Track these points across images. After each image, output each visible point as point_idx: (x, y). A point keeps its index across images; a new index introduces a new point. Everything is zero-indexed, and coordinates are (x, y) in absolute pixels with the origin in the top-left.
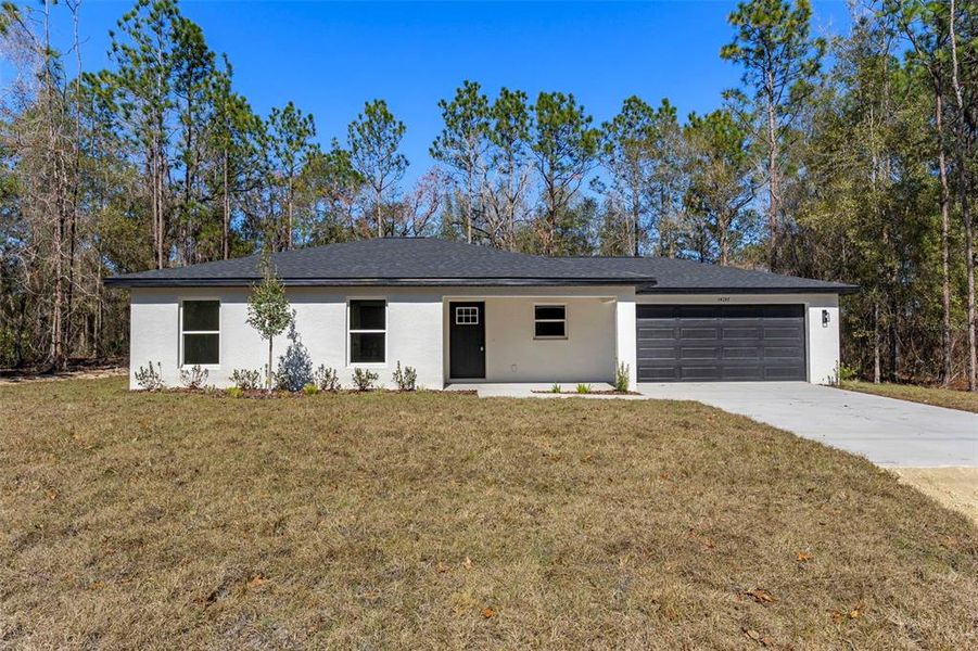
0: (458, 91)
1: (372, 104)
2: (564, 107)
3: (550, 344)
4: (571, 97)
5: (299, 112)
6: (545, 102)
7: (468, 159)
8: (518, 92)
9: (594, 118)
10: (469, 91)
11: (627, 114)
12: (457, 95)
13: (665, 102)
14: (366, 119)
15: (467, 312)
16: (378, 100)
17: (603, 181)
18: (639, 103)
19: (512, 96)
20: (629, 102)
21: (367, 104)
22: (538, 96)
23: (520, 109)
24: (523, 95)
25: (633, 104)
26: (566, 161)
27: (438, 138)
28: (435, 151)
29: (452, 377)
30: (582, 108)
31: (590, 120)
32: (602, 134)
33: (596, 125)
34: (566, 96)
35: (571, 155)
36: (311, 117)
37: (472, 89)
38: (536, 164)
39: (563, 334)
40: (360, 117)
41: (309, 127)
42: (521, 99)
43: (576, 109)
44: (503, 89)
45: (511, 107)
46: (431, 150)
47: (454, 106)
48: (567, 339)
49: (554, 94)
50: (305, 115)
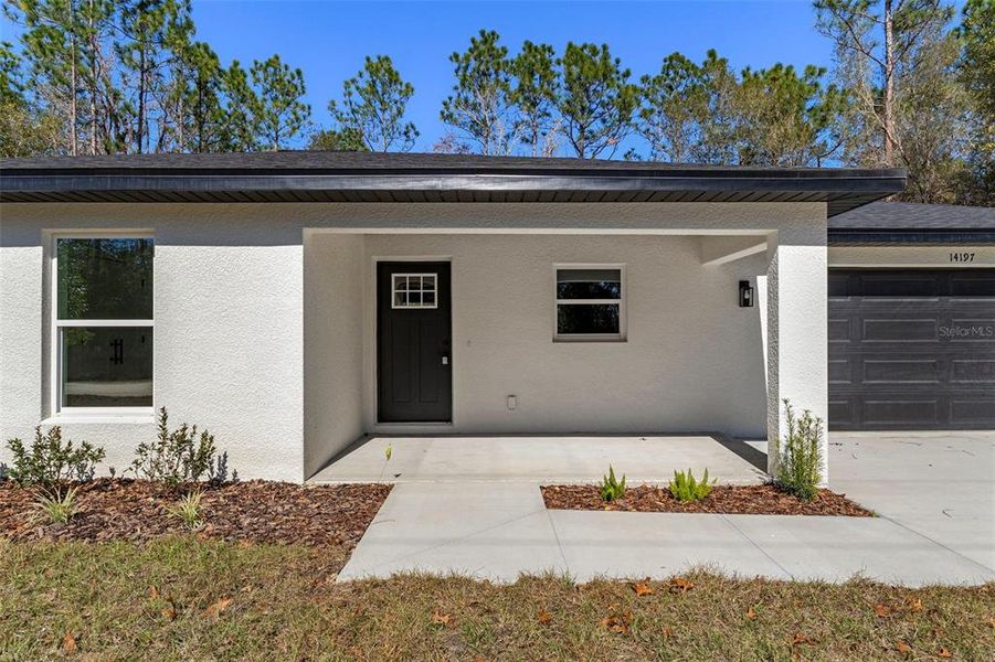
0: (473, 41)
1: (374, 60)
2: (597, 59)
3: (591, 351)
4: (605, 47)
5: (286, 68)
6: (575, 55)
7: (484, 121)
8: (543, 46)
9: (632, 72)
10: (485, 42)
11: (668, 75)
12: (472, 46)
13: (712, 54)
14: (367, 76)
15: (414, 284)
16: (383, 56)
17: (639, 154)
18: (681, 60)
19: (536, 49)
20: (671, 58)
21: (368, 59)
22: (565, 48)
23: (546, 65)
24: (550, 49)
25: (675, 62)
26: (596, 126)
27: (450, 99)
28: (446, 113)
29: (382, 418)
30: (618, 61)
31: (627, 74)
32: (642, 90)
33: (634, 80)
34: (599, 47)
35: (604, 121)
36: (299, 72)
37: (489, 38)
38: (563, 129)
39: (616, 330)
40: (361, 75)
41: (296, 81)
42: (547, 55)
43: (612, 62)
44: (526, 43)
45: (535, 61)
46: (442, 113)
47: (467, 58)
48: (625, 340)
49: (585, 46)
50: (292, 70)
